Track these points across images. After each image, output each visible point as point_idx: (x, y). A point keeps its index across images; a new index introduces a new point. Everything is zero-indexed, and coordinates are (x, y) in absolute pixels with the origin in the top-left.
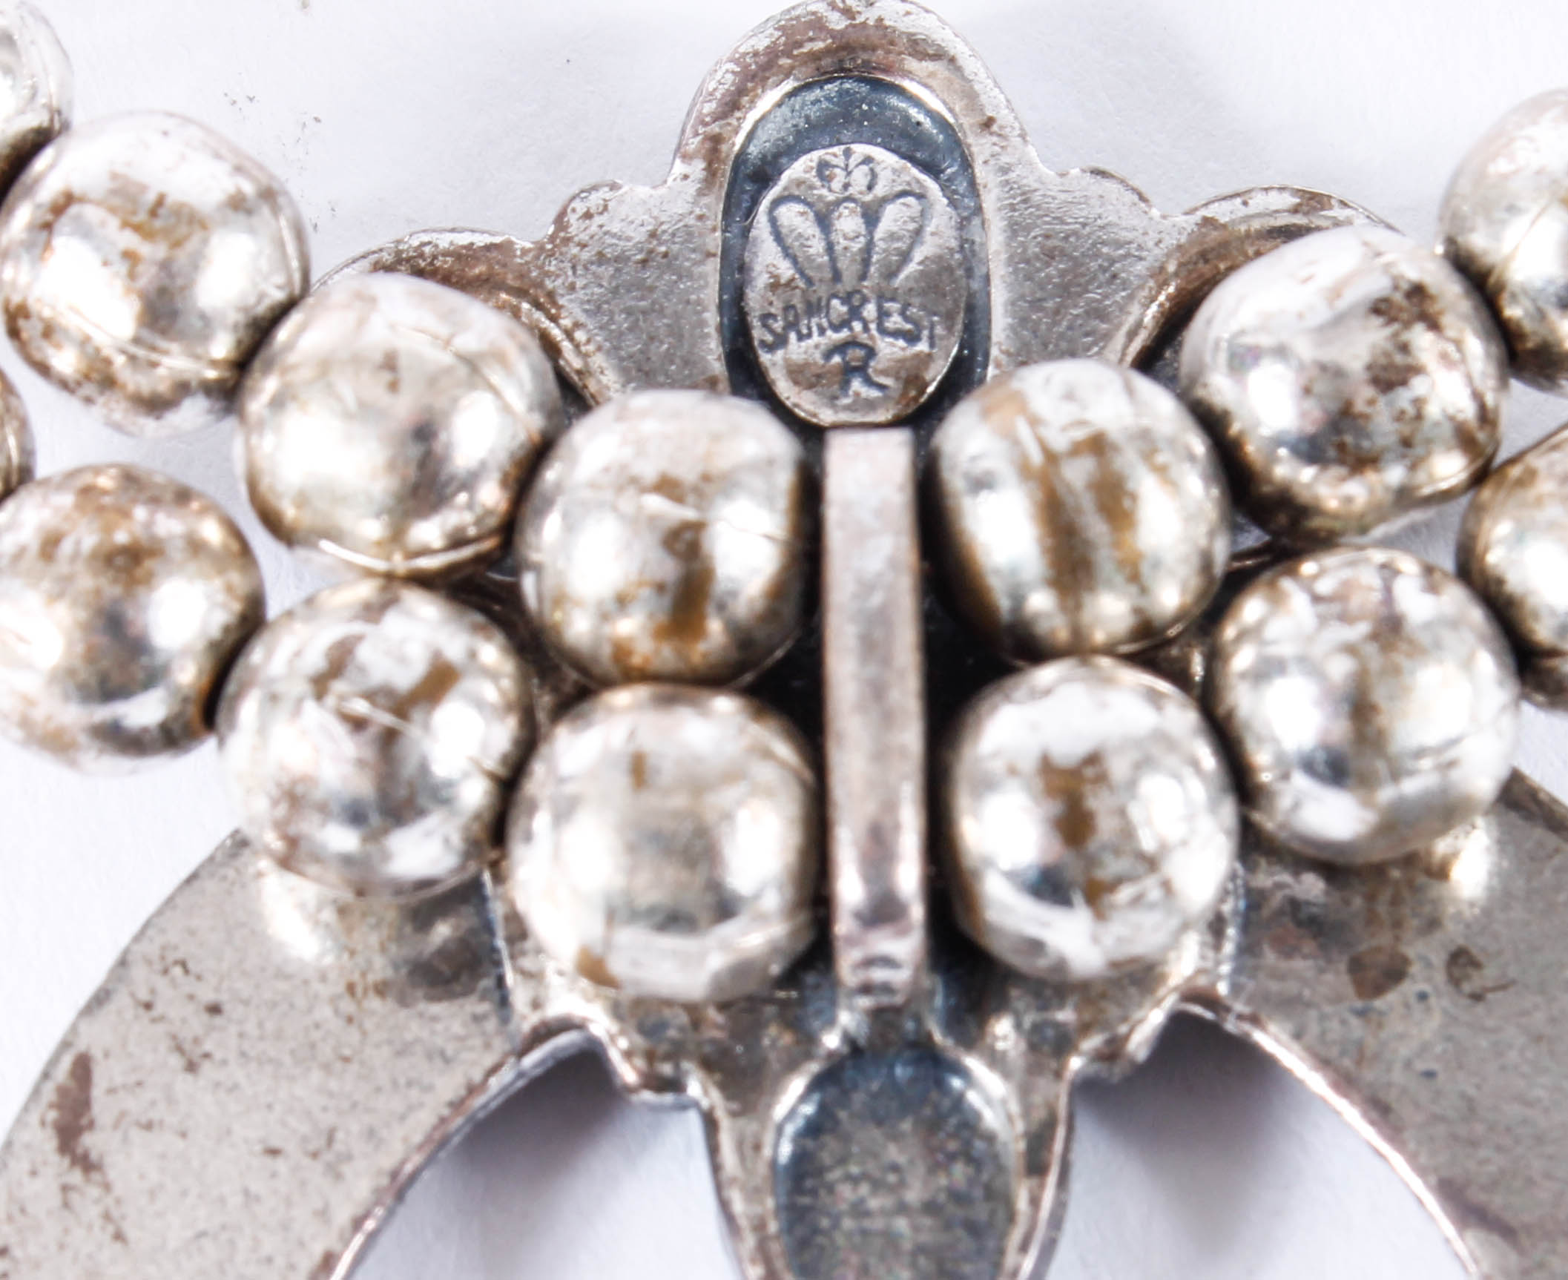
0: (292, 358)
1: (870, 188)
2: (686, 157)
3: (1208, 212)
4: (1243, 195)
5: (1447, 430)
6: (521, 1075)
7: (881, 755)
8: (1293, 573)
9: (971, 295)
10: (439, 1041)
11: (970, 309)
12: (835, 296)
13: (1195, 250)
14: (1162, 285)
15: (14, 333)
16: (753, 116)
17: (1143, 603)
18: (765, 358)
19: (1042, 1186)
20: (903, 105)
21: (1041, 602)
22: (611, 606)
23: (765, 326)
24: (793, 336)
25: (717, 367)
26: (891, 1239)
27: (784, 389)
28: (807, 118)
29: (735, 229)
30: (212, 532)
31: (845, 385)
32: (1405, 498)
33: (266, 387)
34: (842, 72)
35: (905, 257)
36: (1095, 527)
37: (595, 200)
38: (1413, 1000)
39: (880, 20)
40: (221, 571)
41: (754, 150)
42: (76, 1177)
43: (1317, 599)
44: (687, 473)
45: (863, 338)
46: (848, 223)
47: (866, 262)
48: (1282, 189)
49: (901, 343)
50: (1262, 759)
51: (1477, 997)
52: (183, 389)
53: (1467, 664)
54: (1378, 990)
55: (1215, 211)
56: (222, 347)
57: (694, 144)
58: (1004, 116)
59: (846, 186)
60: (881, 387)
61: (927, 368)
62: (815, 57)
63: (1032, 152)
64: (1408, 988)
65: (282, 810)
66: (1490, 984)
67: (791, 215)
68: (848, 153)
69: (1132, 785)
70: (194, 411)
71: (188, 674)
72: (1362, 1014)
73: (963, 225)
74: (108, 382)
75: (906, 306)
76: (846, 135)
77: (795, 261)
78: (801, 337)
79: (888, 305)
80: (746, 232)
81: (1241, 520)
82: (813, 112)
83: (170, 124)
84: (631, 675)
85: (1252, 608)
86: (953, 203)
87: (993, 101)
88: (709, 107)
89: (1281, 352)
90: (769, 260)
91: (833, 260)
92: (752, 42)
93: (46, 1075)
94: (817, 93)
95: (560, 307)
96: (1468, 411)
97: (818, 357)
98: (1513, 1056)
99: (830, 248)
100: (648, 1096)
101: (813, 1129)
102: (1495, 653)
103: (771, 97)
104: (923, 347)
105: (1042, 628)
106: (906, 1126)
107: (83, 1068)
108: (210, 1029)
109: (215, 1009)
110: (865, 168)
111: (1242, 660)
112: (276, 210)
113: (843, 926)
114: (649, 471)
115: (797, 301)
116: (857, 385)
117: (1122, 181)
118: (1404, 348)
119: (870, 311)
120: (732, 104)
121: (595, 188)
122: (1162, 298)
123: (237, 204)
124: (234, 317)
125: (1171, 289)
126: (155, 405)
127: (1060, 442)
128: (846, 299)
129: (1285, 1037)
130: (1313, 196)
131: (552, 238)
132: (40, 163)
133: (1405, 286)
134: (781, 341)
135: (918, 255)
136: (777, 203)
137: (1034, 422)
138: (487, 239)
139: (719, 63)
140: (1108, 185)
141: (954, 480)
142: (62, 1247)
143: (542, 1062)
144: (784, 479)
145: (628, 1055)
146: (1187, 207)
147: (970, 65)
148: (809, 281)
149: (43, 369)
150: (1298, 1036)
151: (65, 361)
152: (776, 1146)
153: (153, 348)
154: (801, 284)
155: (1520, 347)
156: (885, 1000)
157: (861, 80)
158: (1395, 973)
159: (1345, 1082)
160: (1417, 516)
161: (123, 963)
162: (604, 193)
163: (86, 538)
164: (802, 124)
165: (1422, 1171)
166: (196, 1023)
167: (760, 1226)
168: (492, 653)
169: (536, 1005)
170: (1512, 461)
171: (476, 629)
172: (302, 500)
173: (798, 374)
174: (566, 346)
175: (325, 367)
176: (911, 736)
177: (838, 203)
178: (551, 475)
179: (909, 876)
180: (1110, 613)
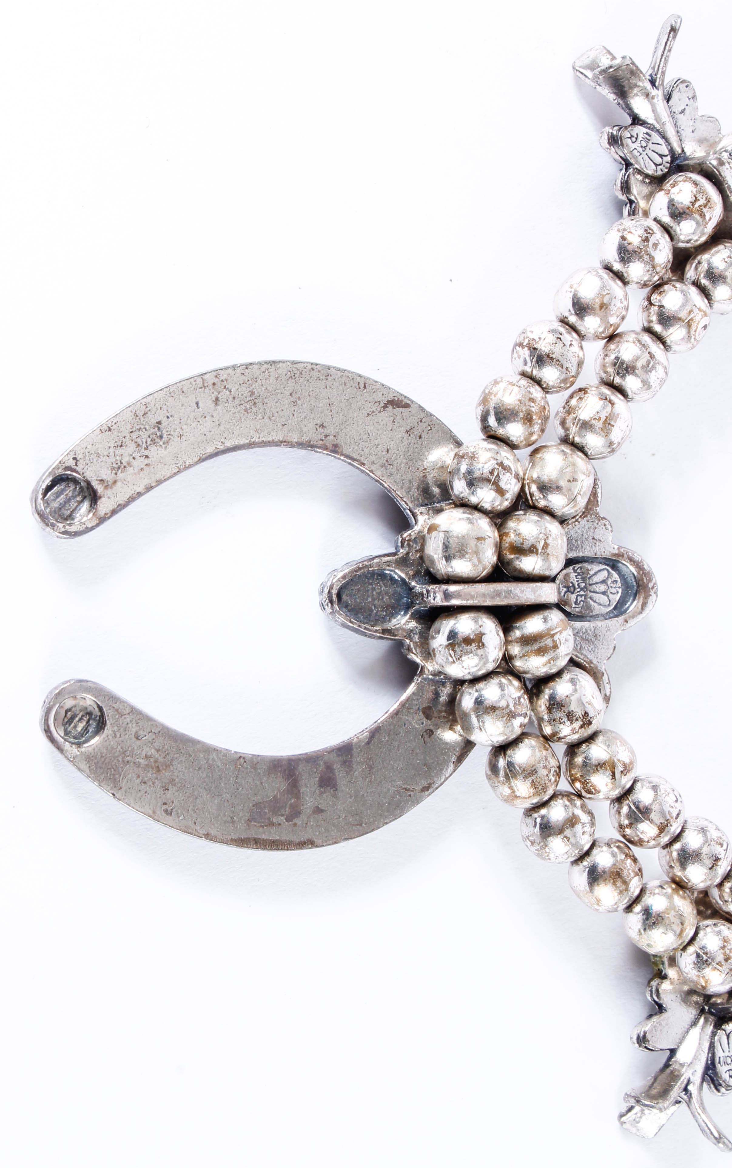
0: (575, 457)
1: (611, 593)
2: (618, 549)
3: (605, 673)
4: (609, 683)
5: (558, 730)
6: (404, 509)
7: (484, 595)
8: (524, 693)
9: (586, 617)
10: (413, 490)
11: (582, 617)
12: (586, 584)
13: (596, 671)
14: (588, 663)
15: (580, 390)
16: (628, 565)
17: (518, 657)
18: (571, 568)
19: (379, 633)
20: (630, 601)
21: (517, 633)
22: (518, 532)
23: (579, 568)
24: (576, 574)
25: (569, 556)
26: (368, 596)
27: (564, 572)
28: (627, 578)
29: (601, 560)
30: (534, 438)
31: (565, 587)
32: (540, 720)
33: (567, 449)
34: (638, 586)
35: (595, 602)
36: (536, 646)
37: (609, 527)
38: (422, 721)
39: (651, 595)
40: (525, 439)
41: (620, 565)
42: (382, 405)
43: (519, 698)
44: (549, 550)
45: (576, 591)
46: (602, 588)
47: (594, 592)
48: (611, 692)
49: (575, 600)
50: (481, 685)
51: (422, 736)
52: (566, 429)
53: (503, 734)
54: (424, 713)
55: (605, 676)
56: (577, 440)
57: (622, 550)
58: (628, 625)
59: (611, 587)
60: (564, 596)
61: (569, 606)
62: (643, 579)
63: (620, 632)
64: (425, 720)
65: (470, 454)
66: (425, 739)
67: (605, 573)
68: (619, 587)
69: (477, 655)
70: (561, 432)
71: (501, 432)
72: (419, 709)
73: (603, 615)
74: (569, 413)
75: (583, 601)
76: (623, 587)
77: (594, 575)
78: (576, 576)
79: (583, 597)
80: (601, 563)
81: (533, 681)
82: (629, 579)
83: (630, 427)
84: (501, 536)
85: (516, 683)
86: (607, 613)
87: (632, 622)
88: (630, 554)
89: (575, 690)
90: (594, 569)
91: (594, 584)
92: (646, 565)
93: (405, 397)
94: (634, 580)
95: (583, 518)
96: (562, 735)
97: (572, 580)
98: (409, 745)
99: (597, 583)
100: (400, 539)
101: (392, 579)
102: (504, 741)
103: (633, 569)
104: (574, 605)
105: (512, 634)
106: (393, 601)
107: (407, 406)
108: (416, 436)
109: (420, 437)
110: (616, 592)
111: (504, 680)
112: (609, 452)
113: (444, 587)
114: (549, 541)
115: (585, 575)
116: (565, 589)
117: (612, 654)
118: (577, 720)
119: (582, 593)
120: (631, 560)
121: (611, 527)
122: (585, 663)
123: (611, 444)
124: (585, 442)
125: (587, 665)
126: (563, 423)
127: (556, 638)
128: (585, 587)
129: (413, 691)
130: (609, 700)
131: (599, 516)
132: (620, 396)
133: (591, 720)
134: (575, 571)
135: (595, 604)
136: (608, 570)
137: (561, 632)
138: (599, 501)
139: (641, 557)
140: (612, 650)
141: (547, 613)
142: (366, 401)
143: (408, 515)
144: (547, 573)
145: (410, 535)
146: (607, 669)
147: (640, 617)
148: (589, 578)
149: (571, 397)
150: (413, 693)
151: (574, 402)
152: (389, 570)
153: (578, 424)
154: (588, 576)
155: (575, 747)
156: (425, 596)
157: (637, 591)
158: (428, 717)
159: (403, 705)
160: (536, 723)
162: (610, 529)
163: (534, 409)
164: (626, 577)
165: (382, 722)
166: (418, 433)
167: (371, 566)
168: (506, 504)
169: (421, 513)
170: (549, 745)
171: (512, 500)
172: (541, 459)
173: (567, 575)
174: (574, 520)
175: (574, 465)
176: (488, 603)
177: (607, 585)
178: (547, 518)
179: (455, 602)
180: (515, 650)
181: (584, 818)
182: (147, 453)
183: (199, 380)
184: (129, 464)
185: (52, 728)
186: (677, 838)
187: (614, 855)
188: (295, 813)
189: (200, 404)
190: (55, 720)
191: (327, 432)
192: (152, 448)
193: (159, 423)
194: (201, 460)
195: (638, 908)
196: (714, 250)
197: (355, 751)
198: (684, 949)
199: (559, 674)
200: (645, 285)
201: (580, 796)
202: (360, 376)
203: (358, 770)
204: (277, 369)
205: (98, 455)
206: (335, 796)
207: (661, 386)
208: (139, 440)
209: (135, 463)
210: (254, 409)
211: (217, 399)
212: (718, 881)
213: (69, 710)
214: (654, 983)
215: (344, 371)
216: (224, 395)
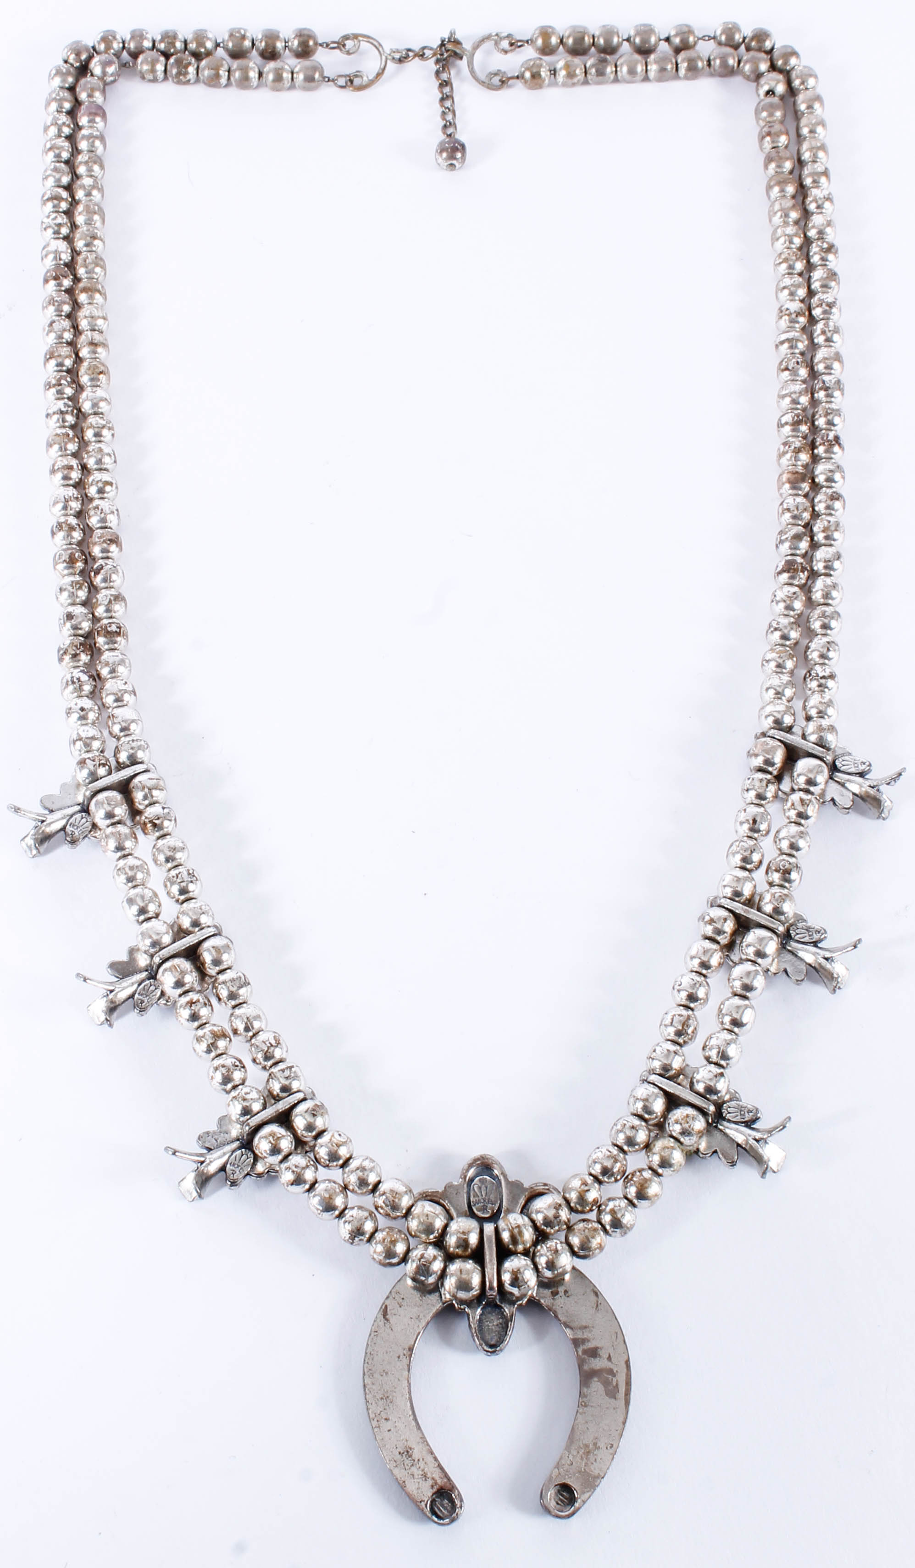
0: (415, 1212)
2: (462, 1179)
7: (491, 1267)
8: (544, 1242)
12: (482, 1199)
16: (470, 1172)
17: (525, 1246)
19: (513, 1321)
20: (491, 1171)
21: (512, 1247)
22: (456, 1246)
25: (468, 1216)
26: (492, 1329)
29: (469, 1190)
33: (410, 1217)
34: (484, 1165)
36: (518, 1237)
38: (559, 1297)
39: (489, 1157)
40: (405, 1242)
41: (470, 1177)
42: (386, 1321)
43: (547, 1245)
44: (466, 1228)
46: (483, 1188)
47: (486, 1194)
50: (540, 1267)
53: (566, 1253)
54: (555, 1295)
56: (404, 1211)
57: (463, 1177)
62: (480, 1162)
64: (559, 1295)
67: (476, 1187)
68: (483, 1178)
69: (524, 1271)
71: (400, 1256)
74: (389, 1216)
75: (492, 1201)
76: (483, 1175)
79: (489, 1201)
81: (538, 1237)
82: (480, 1171)
83: (398, 1181)
84: (458, 1257)
85: (539, 1247)
88: (464, 1170)
89: (542, 1211)
92: (470, 1160)
93: (381, 1307)
94: (480, 1168)
95: (447, 1207)
96: (566, 1219)
101: (482, 1315)
102: (570, 1252)
103: (473, 1168)
105: (512, 1250)
107: (386, 1307)
109: (403, 1299)
111: (537, 1254)
112: (411, 1192)
113: (487, 1289)
114: (461, 1228)
119: (487, 1201)
120: (467, 1170)
123: (406, 1192)
124: (405, 1207)
126: (395, 1219)
127: (514, 1226)
128: (484, 1200)
131: (443, 1194)
132: (380, 1186)
133: (558, 1204)
134: (475, 1206)
135: (493, 1193)
136: (474, 1185)
137: (511, 1223)
139: (465, 1163)
141: (500, 1230)
142: (384, 1331)
144: (478, 1230)
147: (501, 1163)
150: (545, 1302)
152: (477, 1317)
155: (573, 1210)
156: (492, 1298)
157: (486, 1166)
158: (557, 1293)
160: (560, 1234)
161: (391, 1292)
163: (388, 1237)
164: (478, 1172)
166: (401, 1300)
168: (441, 1254)
170: (572, 1226)
171: (439, 1250)
172: (415, 1232)
174: (449, 1213)
175: (418, 1215)
176: (495, 1265)
178: (448, 1228)
179: (495, 1284)
180: (520, 1248)
181: (611, 1205)
182: (416, 1460)
183: (376, 1430)
184: (423, 1470)
185: (567, 1513)
186: (621, 1149)
187: (631, 1185)
188: (611, 1372)
189: (389, 1428)
190: (562, 1511)
191: (402, 1354)
192: (414, 1456)
193: (400, 1453)
194: (419, 1428)
195: (660, 1171)
196: (296, 1127)
197: (576, 1337)
198: (681, 1143)
199: (533, 1221)
200: (317, 1169)
201: (600, 1206)
202: (370, 1335)
203: (586, 1335)
204: (368, 1384)
205: (418, 1488)
206: (601, 1349)
207: (374, 1161)
208: (410, 1465)
209: (422, 1467)
210: (391, 1397)
211: (386, 1419)
212: (643, 1124)
213: (558, 1504)
214: (701, 1156)
215: (368, 1344)
216: (384, 1415)
